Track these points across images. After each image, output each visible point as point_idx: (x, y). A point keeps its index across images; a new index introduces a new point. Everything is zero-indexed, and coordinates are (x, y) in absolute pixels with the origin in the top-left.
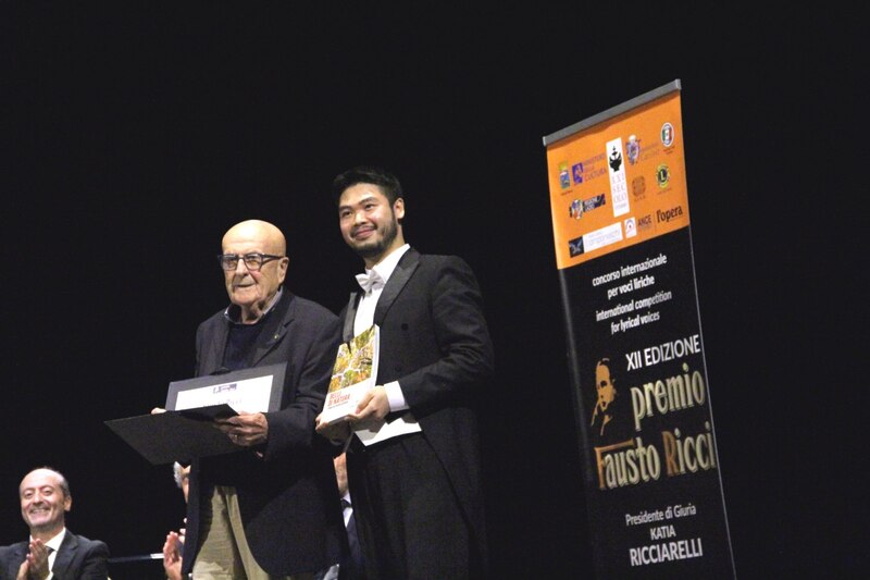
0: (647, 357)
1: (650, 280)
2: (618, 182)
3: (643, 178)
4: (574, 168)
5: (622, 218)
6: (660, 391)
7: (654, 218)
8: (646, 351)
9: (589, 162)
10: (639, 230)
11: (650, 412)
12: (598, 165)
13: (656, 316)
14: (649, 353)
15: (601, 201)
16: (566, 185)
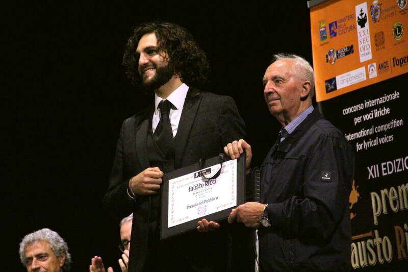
0: (383, 169)
1: (387, 111)
2: (364, 36)
3: (383, 33)
4: (331, 25)
5: (366, 64)
6: (393, 195)
7: (391, 64)
8: (383, 164)
9: (342, 20)
10: (379, 73)
11: (385, 211)
12: (348, 23)
13: (391, 138)
14: (385, 166)
15: (350, 50)
16: (323, 38)
